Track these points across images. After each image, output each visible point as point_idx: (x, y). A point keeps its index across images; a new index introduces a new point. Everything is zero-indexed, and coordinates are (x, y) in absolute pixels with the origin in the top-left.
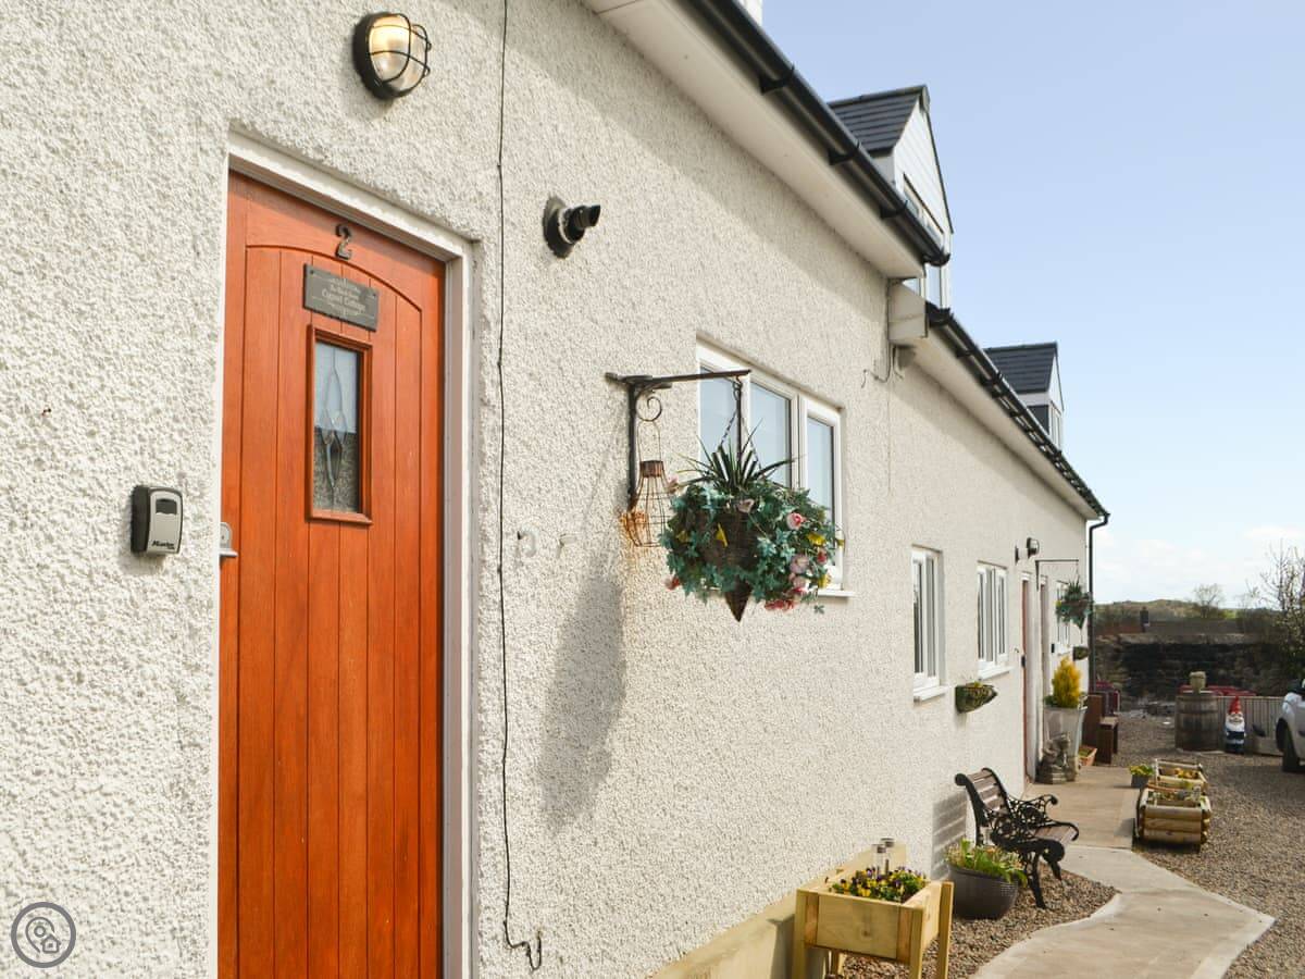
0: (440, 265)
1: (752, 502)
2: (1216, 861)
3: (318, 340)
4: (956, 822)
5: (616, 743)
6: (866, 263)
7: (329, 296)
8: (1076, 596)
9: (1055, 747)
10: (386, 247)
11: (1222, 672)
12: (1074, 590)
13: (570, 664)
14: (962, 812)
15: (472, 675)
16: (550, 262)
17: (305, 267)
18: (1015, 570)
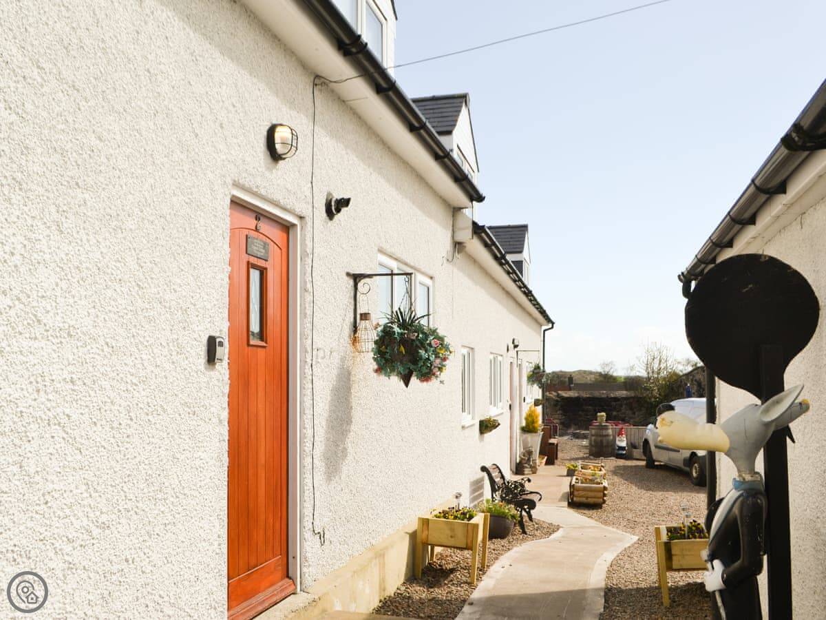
0: (287, 228)
1: (416, 334)
2: (610, 513)
3: (252, 268)
4: (479, 492)
5: (349, 445)
6: (445, 202)
7: (255, 248)
8: (538, 371)
9: (526, 454)
10: (271, 223)
11: (615, 413)
12: (537, 367)
13: (334, 408)
14: (481, 487)
15: (300, 413)
16: (327, 223)
17: (247, 236)
18: (507, 356)
